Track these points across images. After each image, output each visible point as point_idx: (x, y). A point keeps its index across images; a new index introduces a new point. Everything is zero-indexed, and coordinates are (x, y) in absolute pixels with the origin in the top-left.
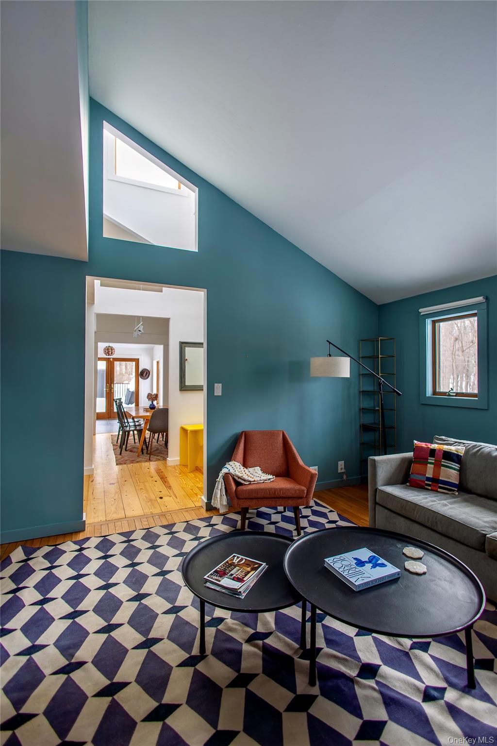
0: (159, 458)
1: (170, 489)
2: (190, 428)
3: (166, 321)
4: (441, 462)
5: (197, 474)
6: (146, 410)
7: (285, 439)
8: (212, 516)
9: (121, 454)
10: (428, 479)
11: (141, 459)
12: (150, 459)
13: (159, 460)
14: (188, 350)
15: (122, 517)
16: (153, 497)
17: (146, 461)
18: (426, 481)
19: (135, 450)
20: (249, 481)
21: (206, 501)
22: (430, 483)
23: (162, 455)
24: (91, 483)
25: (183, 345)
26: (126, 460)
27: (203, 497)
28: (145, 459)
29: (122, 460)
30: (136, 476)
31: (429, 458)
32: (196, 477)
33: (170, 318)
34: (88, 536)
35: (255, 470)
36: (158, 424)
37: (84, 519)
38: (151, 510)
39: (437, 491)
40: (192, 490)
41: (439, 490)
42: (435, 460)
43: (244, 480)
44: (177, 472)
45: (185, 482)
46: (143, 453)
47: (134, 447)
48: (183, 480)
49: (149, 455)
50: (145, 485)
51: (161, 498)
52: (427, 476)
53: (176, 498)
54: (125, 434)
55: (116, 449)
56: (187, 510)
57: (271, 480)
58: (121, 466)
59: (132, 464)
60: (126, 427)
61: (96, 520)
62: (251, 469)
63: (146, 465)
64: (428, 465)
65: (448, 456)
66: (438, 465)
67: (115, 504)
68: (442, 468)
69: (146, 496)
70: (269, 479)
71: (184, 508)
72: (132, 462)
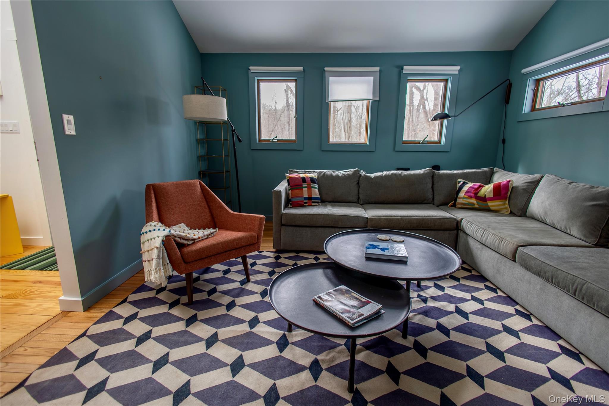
4: (311, 185)
10: (305, 199)
18: (304, 200)
20: (192, 240)
21: (80, 299)
22: (307, 201)
27: (62, 298)
31: (303, 184)
35: (180, 227)
39: (311, 205)
41: (313, 204)
42: (307, 185)
43: (187, 240)
52: (304, 196)
56: (46, 325)
64: (304, 189)
65: (312, 180)
66: (309, 188)
68: (312, 189)
70: (212, 233)
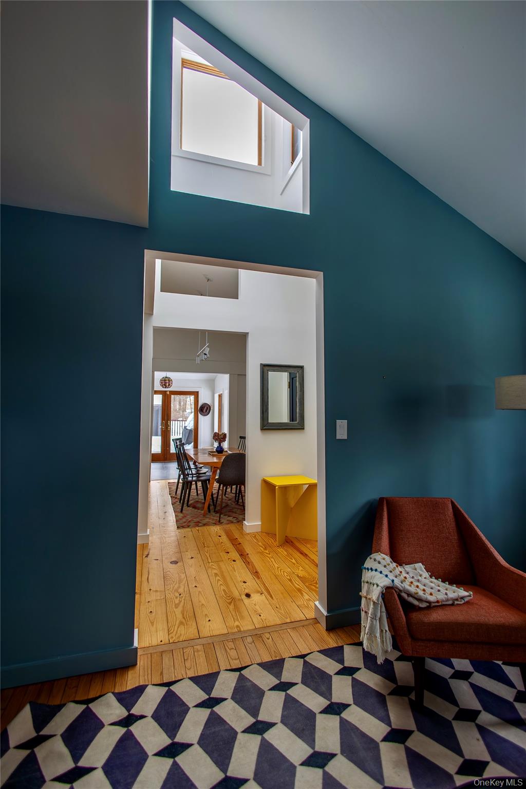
0: (230, 518)
1: (258, 577)
2: (278, 482)
3: (242, 338)
5: (290, 551)
6: (211, 453)
7: (458, 515)
8: (340, 645)
9: (181, 511)
11: (207, 520)
12: (219, 521)
13: (232, 522)
14: (272, 375)
15: (192, 636)
16: (236, 594)
17: (215, 524)
19: (199, 505)
20: (426, 602)
21: (325, 613)
23: (234, 515)
24: (145, 560)
25: (266, 368)
26: (189, 522)
27: (317, 603)
28: (213, 520)
29: (184, 520)
30: (206, 549)
32: (289, 554)
33: (248, 333)
34: (142, 683)
35: (416, 569)
36: (231, 474)
37: (136, 644)
38: (237, 623)
40: (290, 580)
43: (420, 600)
44: (260, 544)
45: (276, 565)
46: (209, 512)
47: (197, 501)
48: (272, 560)
49: (218, 515)
50: (220, 568)
51: (248, 596)
53: (272, 598)
54: (187, 485)
55: (175, 503)
56: (296, 625)
57: (466, 599)
58: (182, 530)
59: (197, 528)
60: (188, 475)
61: (155, 643)
62: (408, 568)
63: (216, 530)
67: (182, 604)
69: (224, 590)
70: (462, 598)
71: (288, 621)
72: (197, 524)
